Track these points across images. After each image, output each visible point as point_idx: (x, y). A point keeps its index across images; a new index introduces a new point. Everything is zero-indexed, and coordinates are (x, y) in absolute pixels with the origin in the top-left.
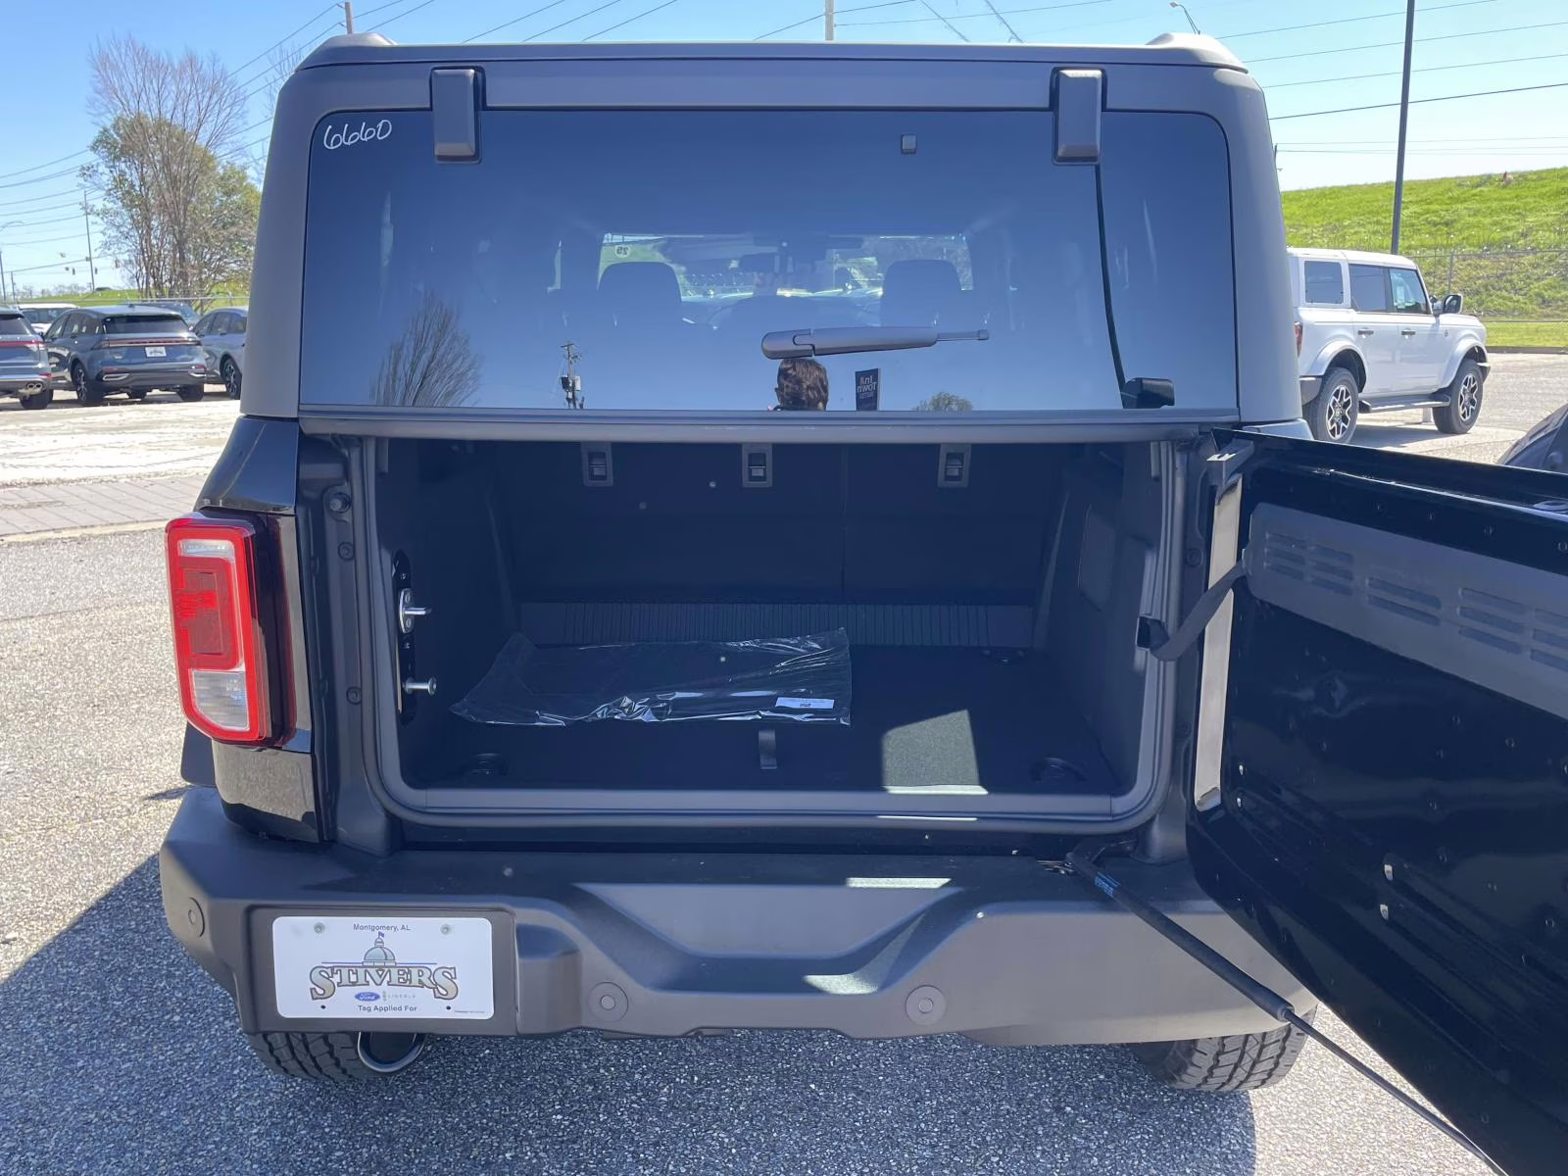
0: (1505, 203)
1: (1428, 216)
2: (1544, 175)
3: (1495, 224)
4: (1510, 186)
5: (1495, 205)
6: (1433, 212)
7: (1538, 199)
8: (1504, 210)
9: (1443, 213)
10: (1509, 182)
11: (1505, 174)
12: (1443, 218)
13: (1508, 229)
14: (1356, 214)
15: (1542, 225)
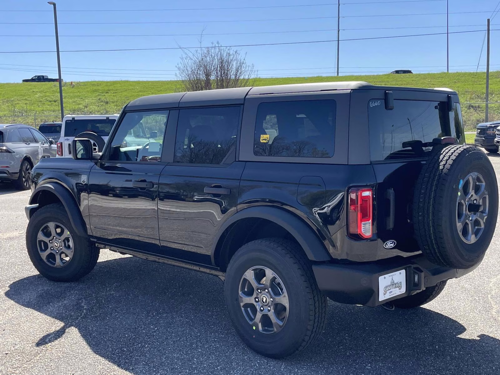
0: (75, 94)
1: (46, 98)
2: (86, 84)
3: (74, 102)
4: (75, 87)
5: (71, 94)
6: (48, 96)
7: (87, 93)
8: (76, 97)
9: (52, 97)
10: (74, 86)
11: (72, 83)
12: (53, 99)
13: (79, 104)
14: (15, 95)
15: (91, 103)
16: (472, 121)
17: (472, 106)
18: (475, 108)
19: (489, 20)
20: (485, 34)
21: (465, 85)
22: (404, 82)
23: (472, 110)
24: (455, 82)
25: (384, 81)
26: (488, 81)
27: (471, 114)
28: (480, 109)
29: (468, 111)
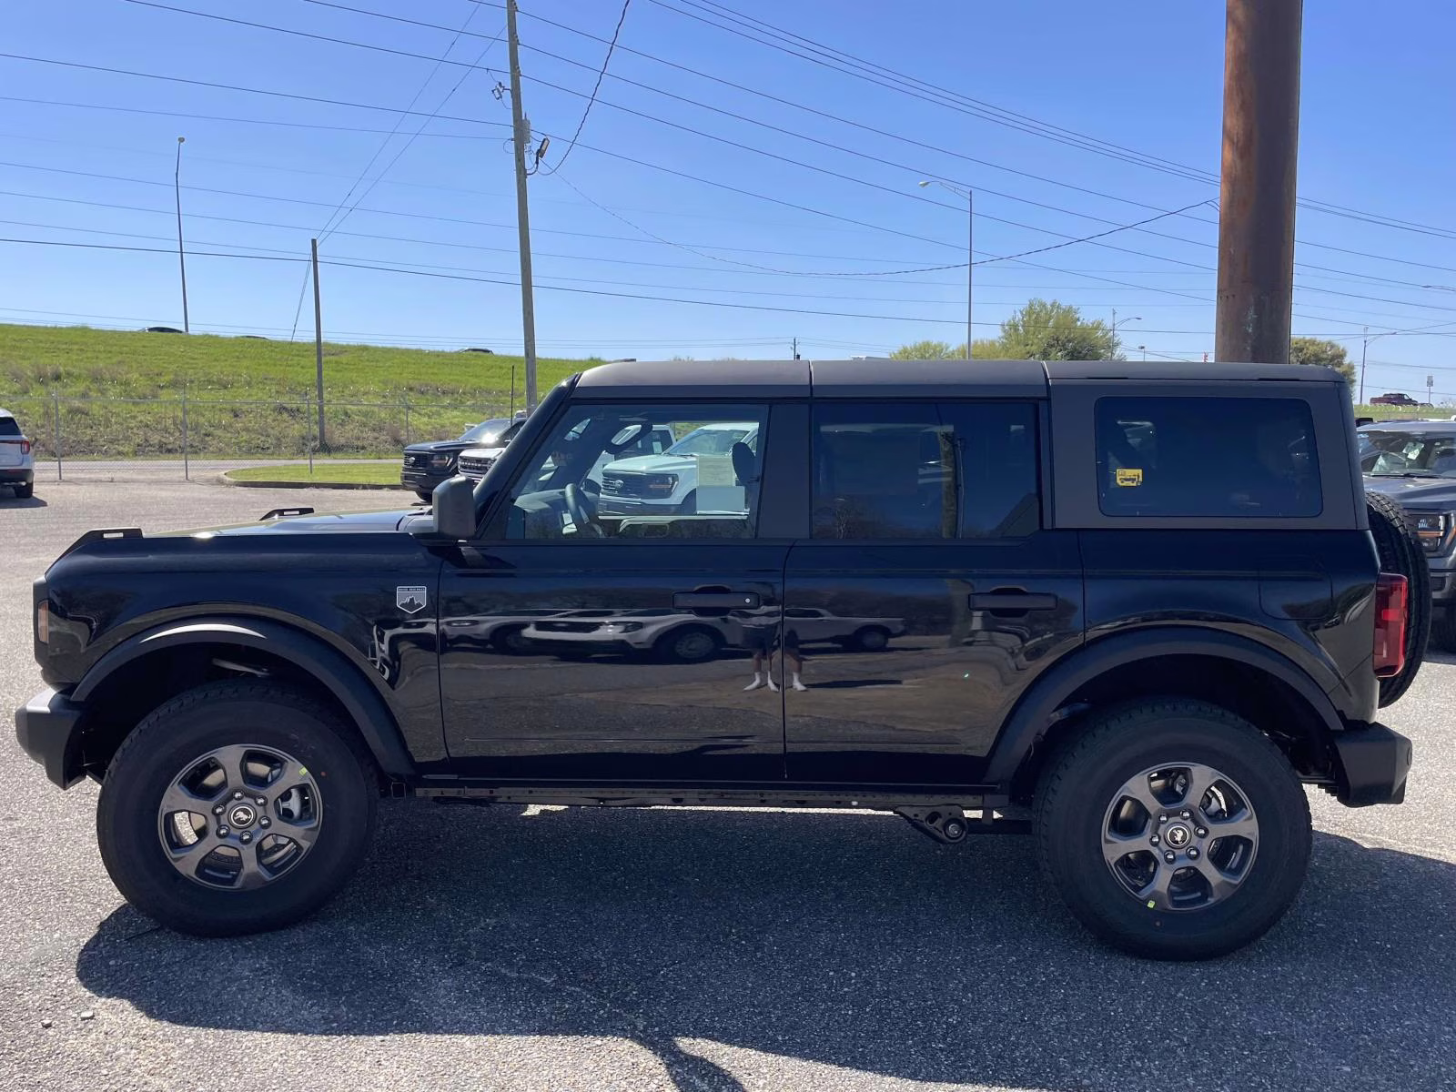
16: (293, 437)
17: (284, 408)
18: (293, 413)
19: (314, 241)
20: (309, 266)
21: (260, 365)
22: (125, 348)
23: (285, 415)
24: (238, 357)
25: (76, 343)
26: (319, 360)
27: (286, 424)
28: (301, 415)
29: (279, 418)
